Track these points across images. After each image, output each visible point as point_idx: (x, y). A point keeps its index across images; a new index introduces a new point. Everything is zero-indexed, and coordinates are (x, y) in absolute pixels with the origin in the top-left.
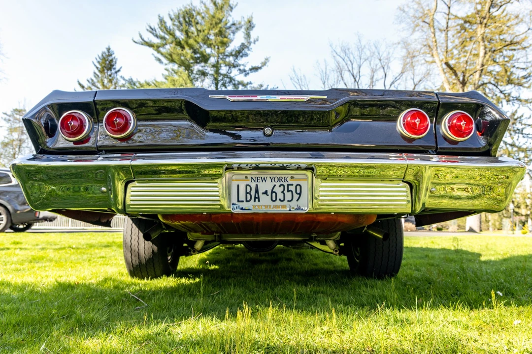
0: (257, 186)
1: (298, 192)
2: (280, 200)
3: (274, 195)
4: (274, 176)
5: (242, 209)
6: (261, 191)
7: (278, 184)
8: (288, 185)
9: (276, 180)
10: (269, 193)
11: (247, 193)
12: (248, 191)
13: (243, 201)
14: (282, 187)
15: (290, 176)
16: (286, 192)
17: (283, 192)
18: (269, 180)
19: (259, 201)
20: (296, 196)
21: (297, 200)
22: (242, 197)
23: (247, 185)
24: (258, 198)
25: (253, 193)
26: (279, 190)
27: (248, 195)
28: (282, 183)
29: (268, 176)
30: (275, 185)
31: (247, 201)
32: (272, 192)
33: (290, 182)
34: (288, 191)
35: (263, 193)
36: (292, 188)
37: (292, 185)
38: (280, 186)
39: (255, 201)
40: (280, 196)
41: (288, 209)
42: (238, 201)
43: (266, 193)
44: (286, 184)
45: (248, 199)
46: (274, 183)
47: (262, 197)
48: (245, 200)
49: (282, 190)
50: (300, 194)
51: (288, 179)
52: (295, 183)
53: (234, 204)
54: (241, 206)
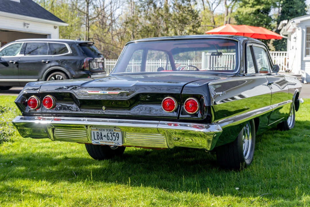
0: (101, 133)
1: (118, 136)
2: (111, 139)
3: (108, 137)
4: (108, 129)
5: (96, 142)
6: (103, 135)
7: (109, 132)
8: (113, 133)
9: (109, 130)
10: (106, 136)
11: (97, 136)
12: (98, 135)
13: (96, 139)
14: (111, 134)
15: (114, 129)
16: (113, 136)
17: (111, 136)
18: (106, 130)
19: (102, 139)
20: (117, 138)
21: (117, 140)
22: (96, 138)
23: (97, 132)
24: (102, 138)
25: (100, 136)
26: (110, 135)
27: (98, 137)
28: (111, 132)
29: (106, 129)
30: (108, 133)
31: (98, 139)
32: (107, 136)
34: (114, 136)
35: (104, 136)
36: (115, 134)
37: (115, 133)
38: (110, 133)
39: (101, 139)
40: (111, 138)
41: (114, 144)
42: (94, 139)
43: (105, 136)
44: (112, 132)
45: (98, 138)
46: (108, 132)
47: (104, 138)
48: (97, 139)
49: (111, 135)
50: (118, 137)
51: (113, 130)
52: (116, 132)
53: (93, 140)
54: (96, 141)
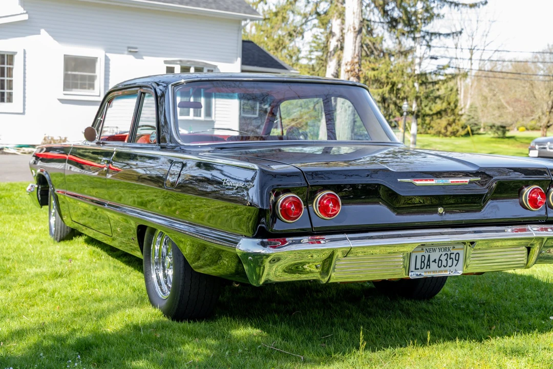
0: (429, 255)
1: (457, 259)
2: (444, 266)
3: (440, 262)
4: (442, 247)
5: (417, 275)
6: (432, 260)
7: (443, 253)
8: (451, 254)
9: (443, 250)
10: (437, 261)
11: (422, 262)
13: (418, 269)
14: (446, 255)
15: (452, 247)
16: (448, 259)
17: (446, 260)
18: (438, 250)
19: (429, 268)
20: (455, 262)
21: (456, 266)
22: (418, 266)
23: (422, 256)
24: (429, 265)
25: (426, 262)
26: (443, 258)
27: (423, 263)
28: (446, 252)
29: (438, 247)
30: (441, 255)
32: (439, 260)
33: (452, 251)
34: (450, 259)
35: (433, 262)
36: (453, 256)
37: (453, 253)
39: (426, 268)
40: (444, 263)
41: (449, 273)
42: (416, 269)
43: (435, 261)
44: (449, 253)
45: (422, 267)
46: (441, 253)
47: (432, 264)
48: (420, 268)
49: (446, 258)
50: (458, 261)
51: (451, 249)
52: (455, 252)
53: (412, 272)
54: (417, 273)
